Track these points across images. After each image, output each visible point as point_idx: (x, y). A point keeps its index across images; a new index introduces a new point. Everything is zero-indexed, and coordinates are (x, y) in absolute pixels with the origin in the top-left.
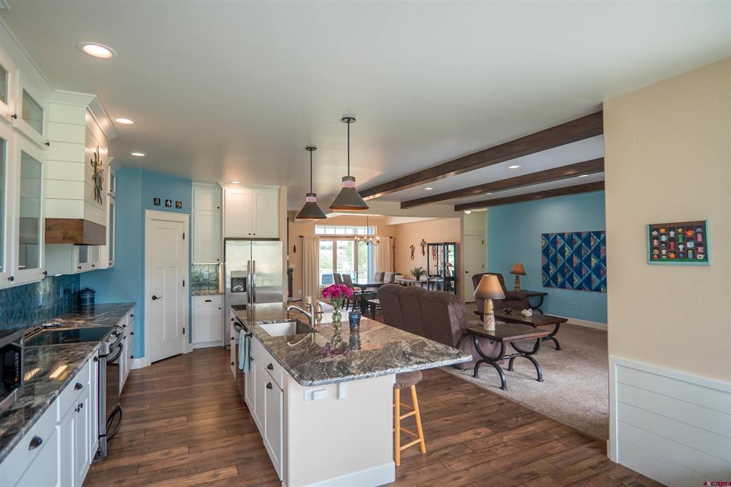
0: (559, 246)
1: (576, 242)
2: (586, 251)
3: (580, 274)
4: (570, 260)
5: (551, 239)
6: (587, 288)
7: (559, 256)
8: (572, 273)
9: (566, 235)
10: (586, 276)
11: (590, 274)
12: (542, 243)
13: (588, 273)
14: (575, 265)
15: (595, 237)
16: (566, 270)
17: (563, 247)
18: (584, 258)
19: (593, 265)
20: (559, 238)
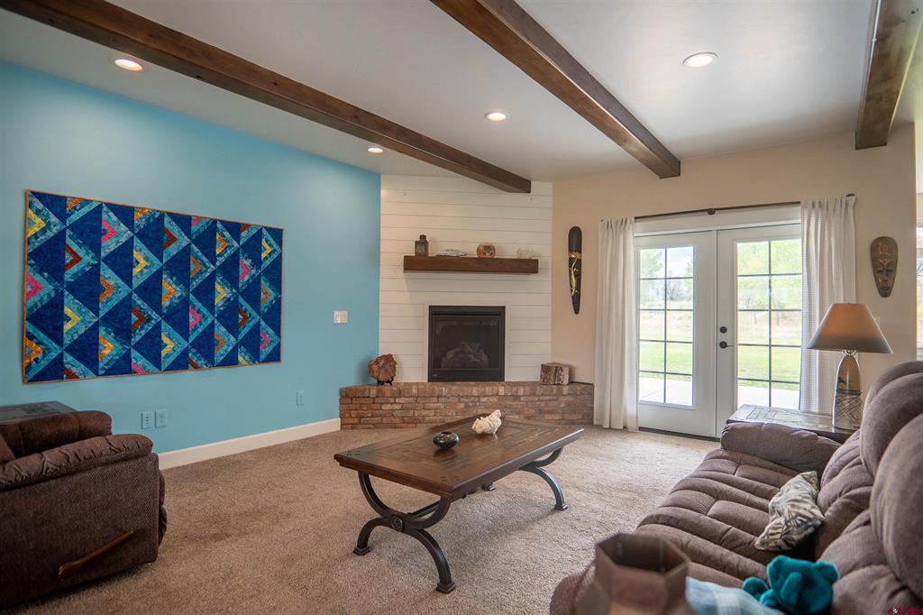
0: (109, 246)
1: (173, 239)
2: (200, 267)
3: (182, 328)
4: (151, 290)
5: (75, 217)
6: (201, 362)
7: (109, 276)
8: (158, 327)
9: (138, 215)
10: (200, 330)
11: (212, 325)
12: (27, 222)
13: (206, 324)
14: (166, 303)
15: (227, 234)
16: (134, 318)
17: (127, 248)
18: (194, 284)
19: (219, 301)
20: (110, 218)
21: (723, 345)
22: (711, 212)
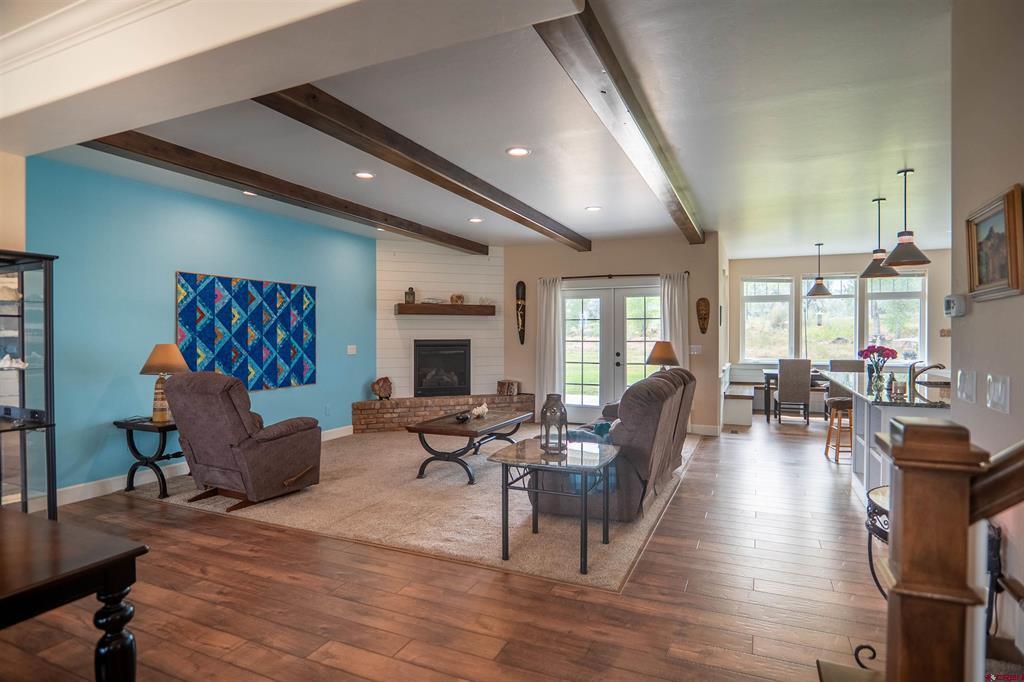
0: (219, 305)
1: (253, 299)
2: (269, 317)
3: (259, 361)
4: (242, 334)
5: (201, 287)
6: (270, 385)
7: (220, 327)
8: (246, 360)
9: (234, 283)
10: (269, 362)
11: (276, 359)
12: (177, 292)
13: (272, 357)
14: (250, 343)
15: (283, 293)
16: (233, 354)
17: (228, 306)
18: (265, 329)
19: (279, 341)
20: (219, 286)
21: (618, 364)
22: (610, 277)
